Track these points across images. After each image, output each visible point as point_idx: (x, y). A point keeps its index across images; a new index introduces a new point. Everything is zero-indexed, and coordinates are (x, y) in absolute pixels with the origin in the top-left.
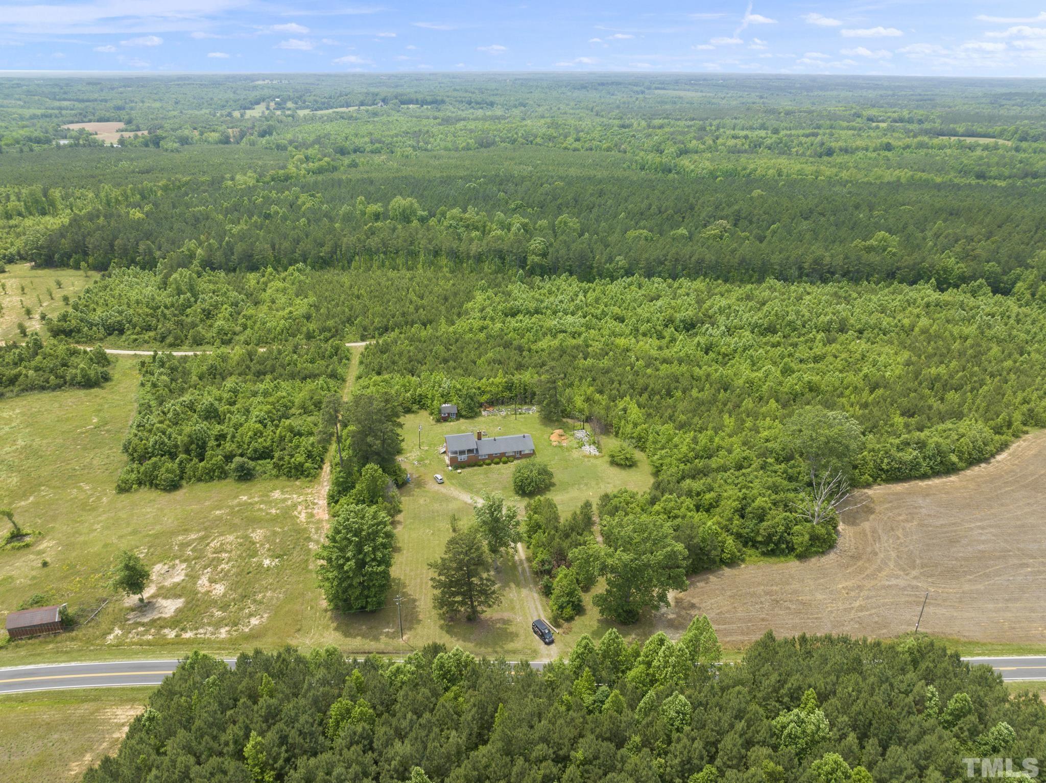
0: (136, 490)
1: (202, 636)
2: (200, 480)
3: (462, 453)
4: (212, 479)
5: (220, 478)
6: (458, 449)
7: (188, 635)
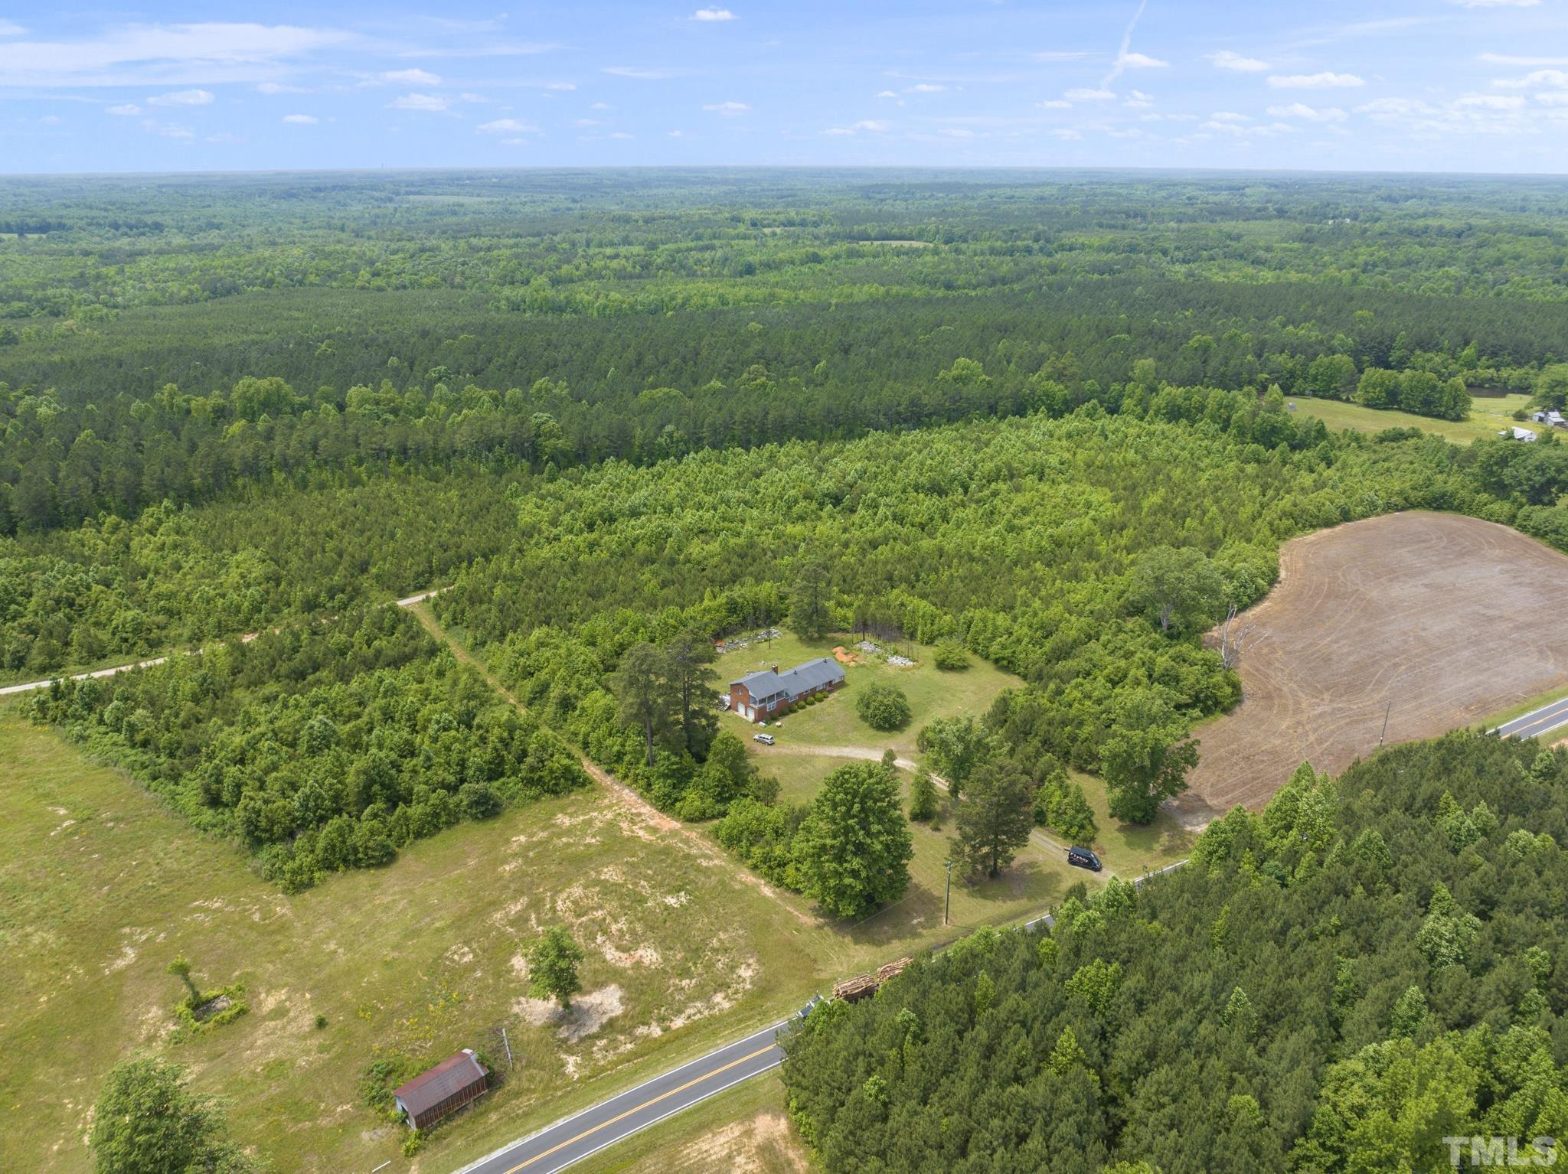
0: (324, 881)
1: (698, 1016)
2: (419, 835)
3: (771, 698)
4: (437, 828)
5: (449, 824)
6: (765, 695)
7: (678, 1023)
